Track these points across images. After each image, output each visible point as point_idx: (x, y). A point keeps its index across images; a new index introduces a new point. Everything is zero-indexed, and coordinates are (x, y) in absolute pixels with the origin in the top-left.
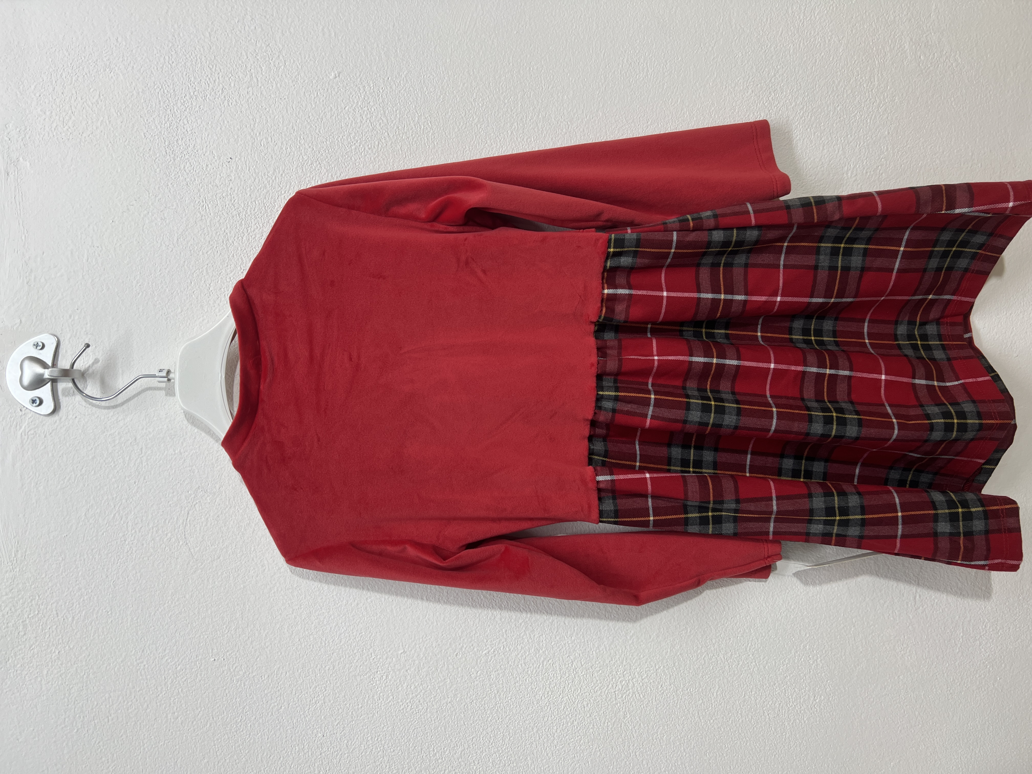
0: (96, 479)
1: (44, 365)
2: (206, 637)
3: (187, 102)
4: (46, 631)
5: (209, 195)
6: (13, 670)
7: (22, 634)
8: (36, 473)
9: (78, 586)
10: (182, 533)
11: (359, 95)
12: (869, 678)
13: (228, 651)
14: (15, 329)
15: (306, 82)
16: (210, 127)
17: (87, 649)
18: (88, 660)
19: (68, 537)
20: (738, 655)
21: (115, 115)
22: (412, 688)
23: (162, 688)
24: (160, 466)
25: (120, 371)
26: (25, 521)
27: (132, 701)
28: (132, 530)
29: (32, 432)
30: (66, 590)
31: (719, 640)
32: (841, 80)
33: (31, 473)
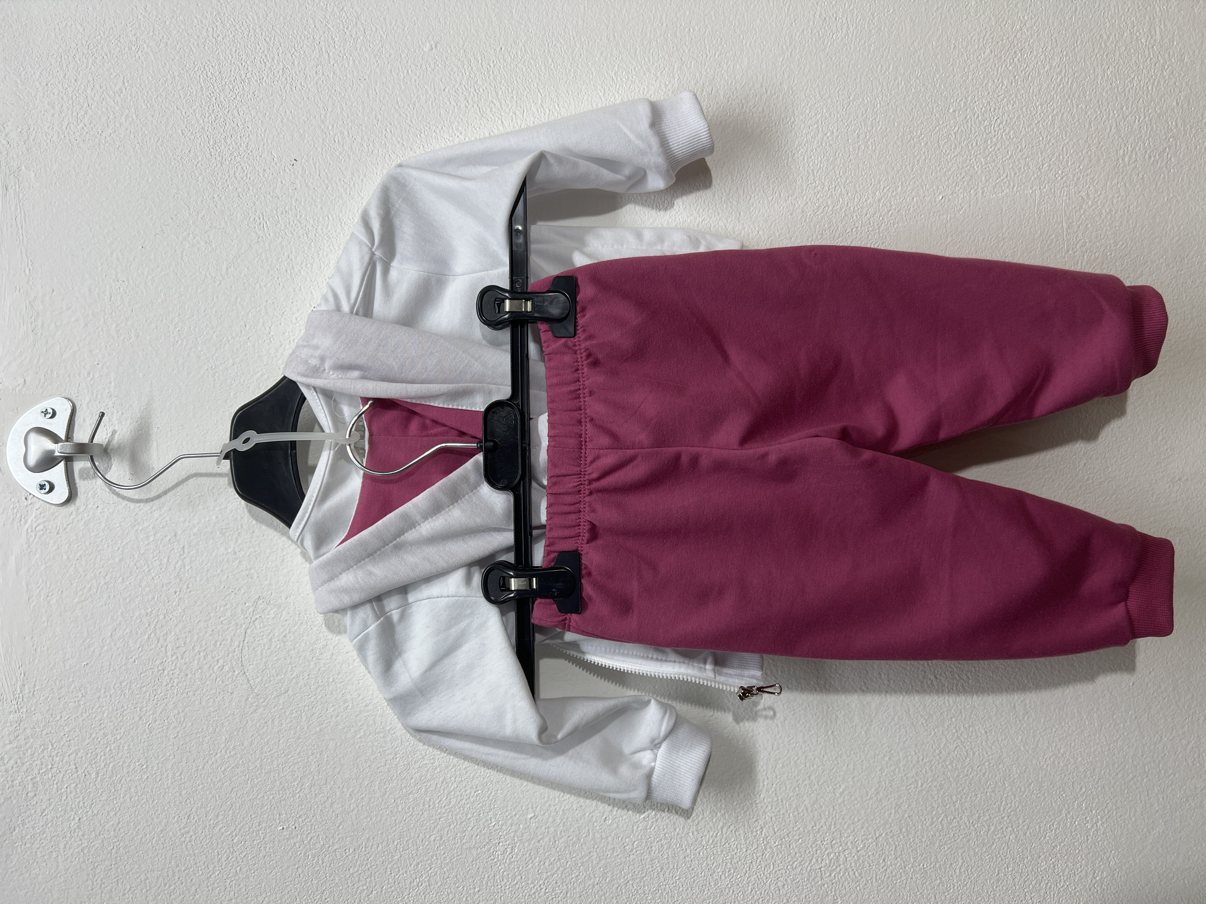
0: (125, 588)
1: (54, 438)
2: (271, 797)
3: (236, 87)
4: (63, 790)
5: (268, 210)
6: (20, 843)
7: (31, 794)
8: (46, 583)
9: (103, 731)
10: (238, 658)
11: (463, 71)
12: (1168, 845)
13: (300, 817)
14: (17, 390)
15: (392, 56)
16: (267, 119)
17: (115, 814)
18: (117, 829)
19: (90, 665)
20: (988, 817)
21: (144, 106)
22: (547, 864)
23: (215, 867)
24: (208, 570)
25: (155, 445)
26: (33, 645)
27: (175, 884)
28: (172, 656)
29: (41, 527)
30: (88, 736)
31: (961, 797)
32: (1111, 34)
33: (40, 581)
